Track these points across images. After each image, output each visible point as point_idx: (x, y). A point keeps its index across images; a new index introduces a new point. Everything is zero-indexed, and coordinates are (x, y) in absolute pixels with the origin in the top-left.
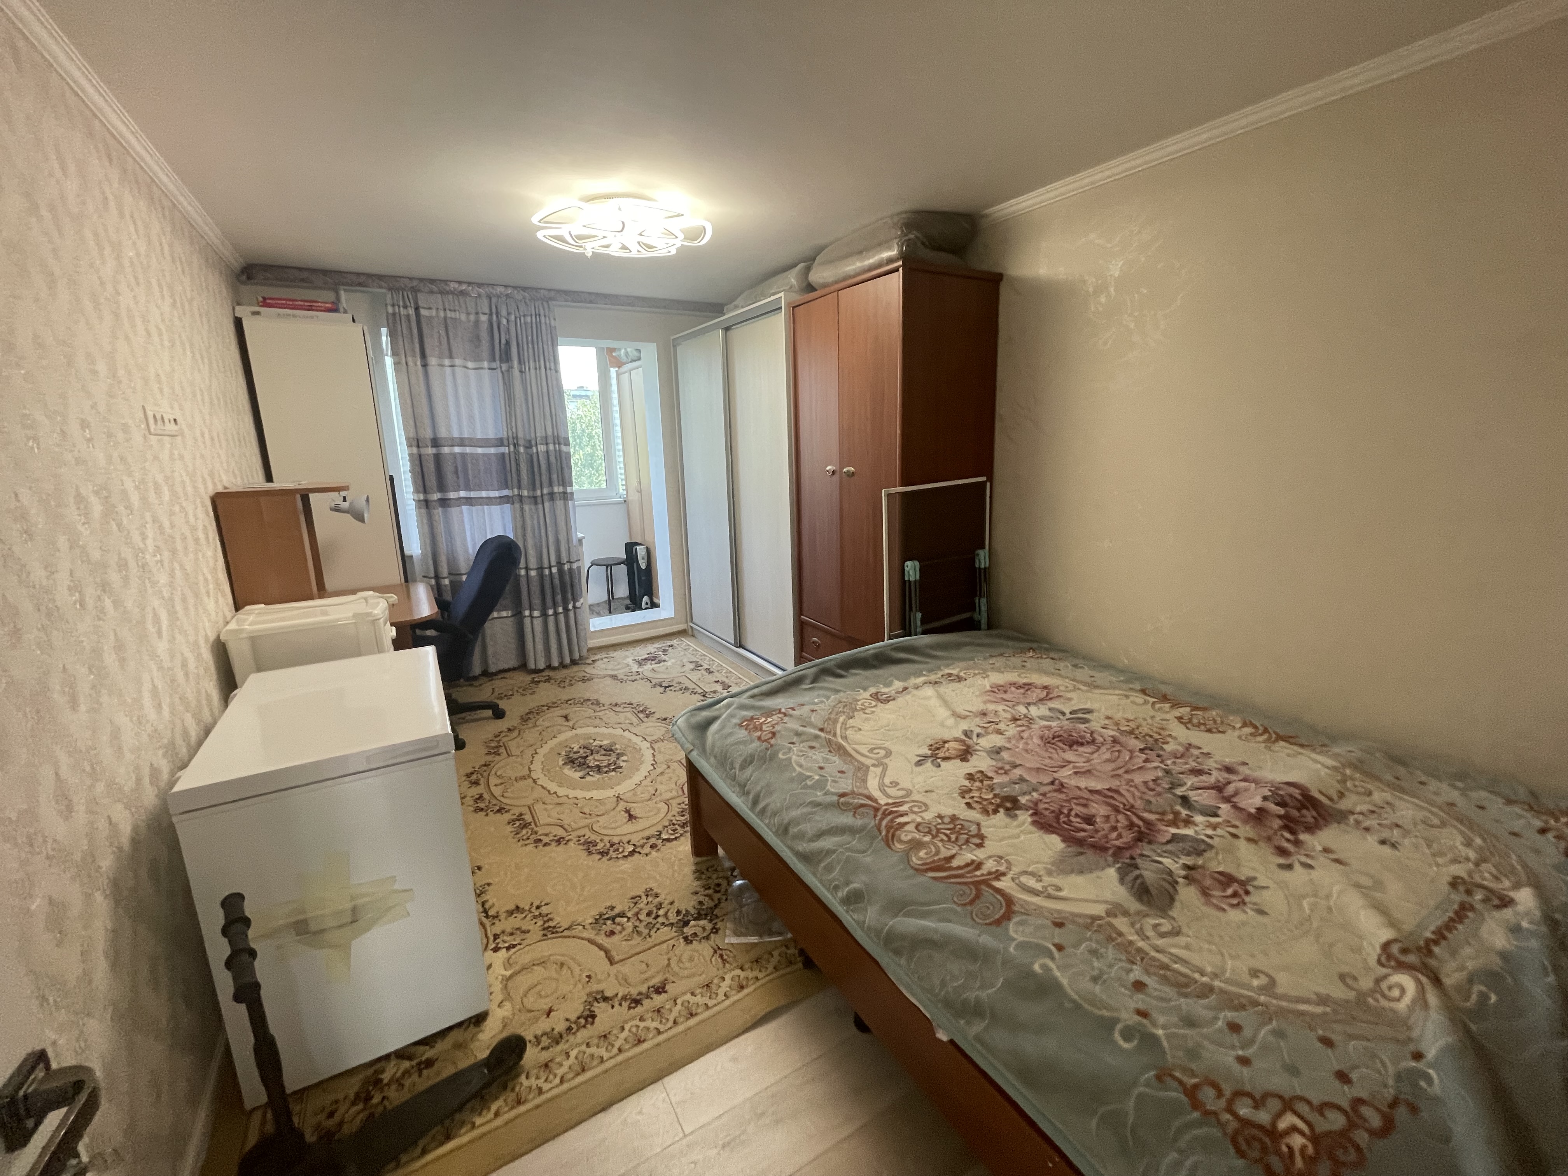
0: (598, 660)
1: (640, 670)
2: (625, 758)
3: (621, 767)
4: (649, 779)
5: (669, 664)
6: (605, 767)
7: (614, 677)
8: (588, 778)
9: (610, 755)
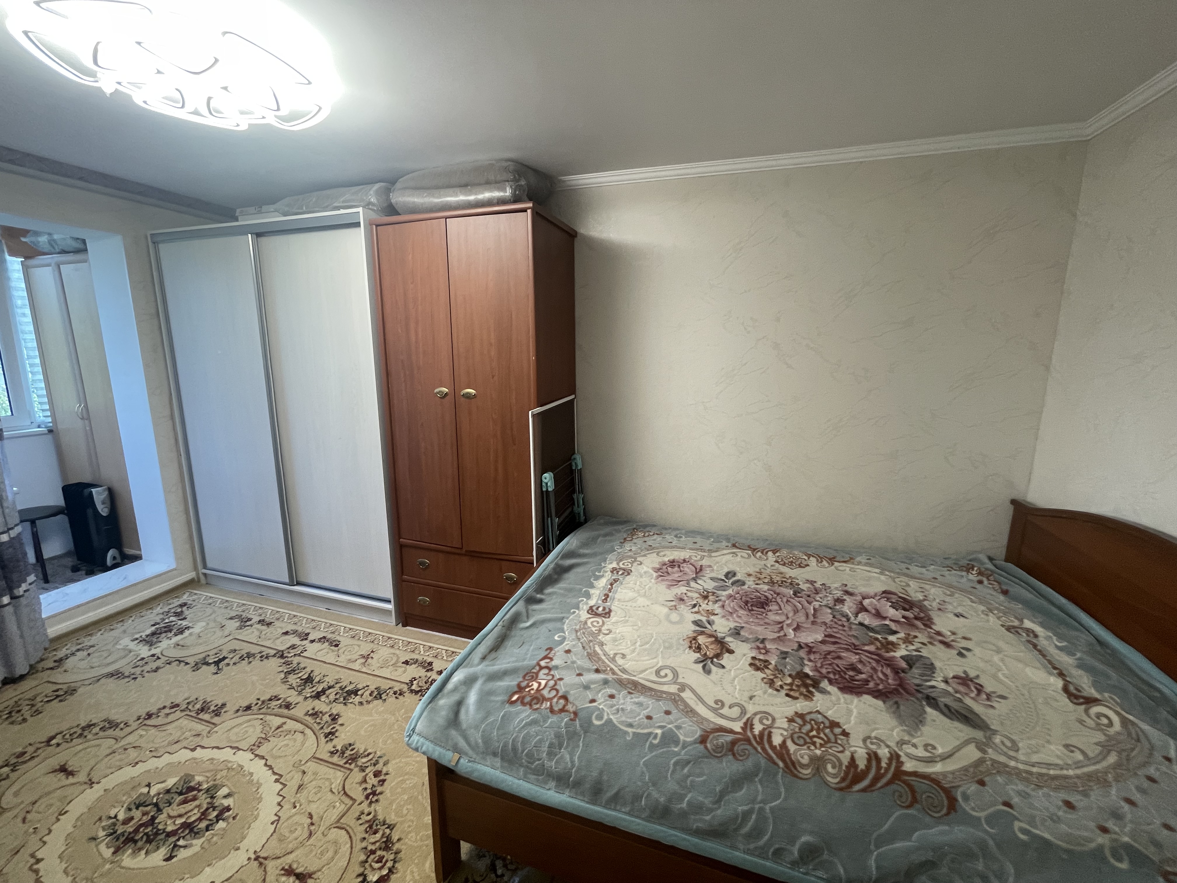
0: (67, 657)
1: (156, 651)
2: (224, 791)
3: (228, 809)
4: (287, 806)
5: (197, 629)
6: (200, 819)
7: (117, 675)
8: (182, 854)
9: (195, 799)
